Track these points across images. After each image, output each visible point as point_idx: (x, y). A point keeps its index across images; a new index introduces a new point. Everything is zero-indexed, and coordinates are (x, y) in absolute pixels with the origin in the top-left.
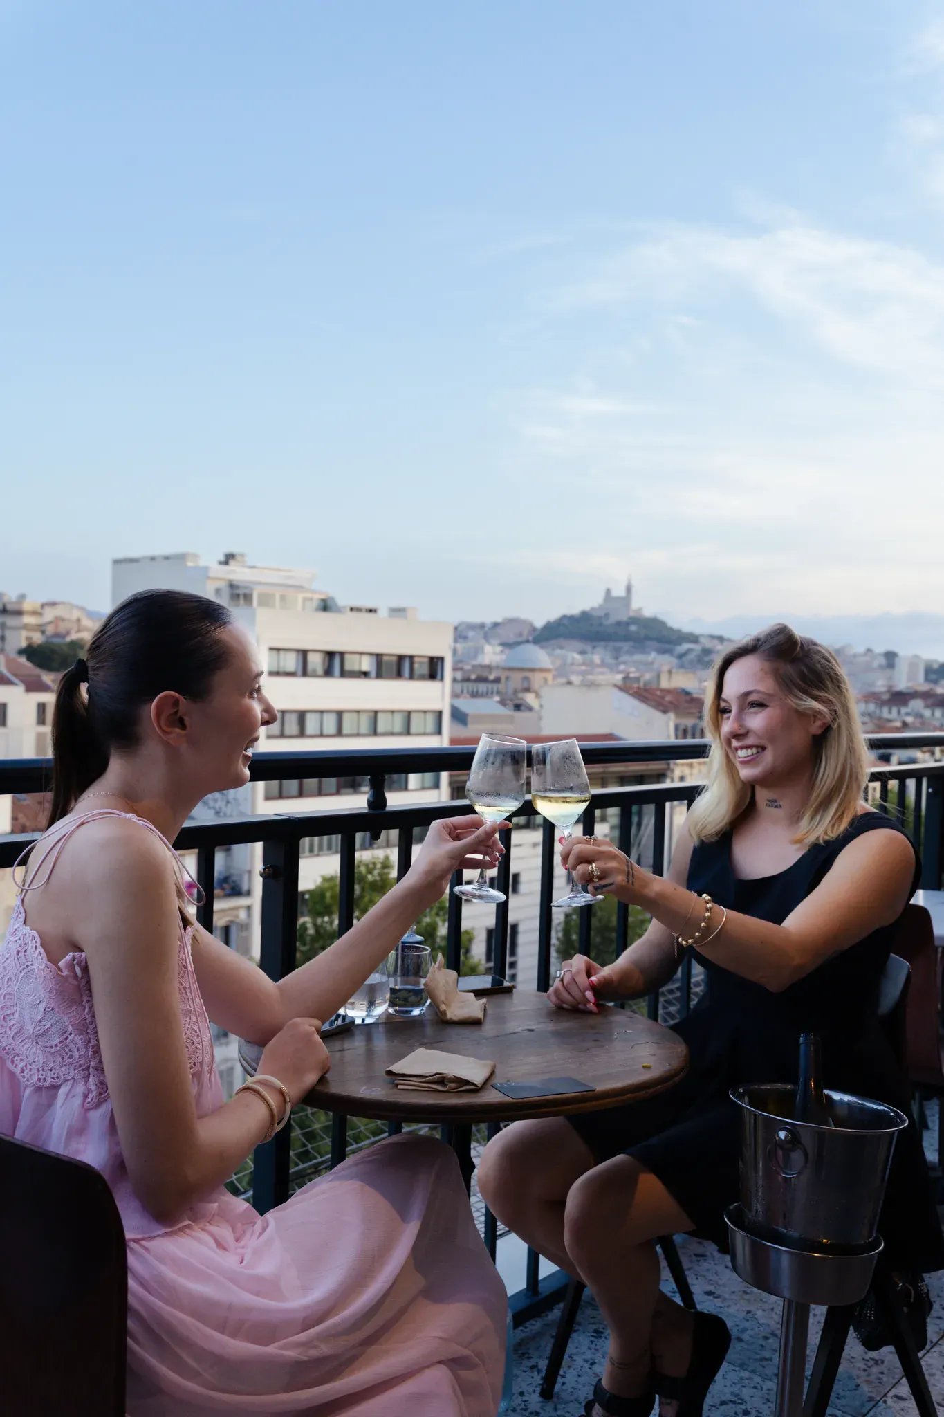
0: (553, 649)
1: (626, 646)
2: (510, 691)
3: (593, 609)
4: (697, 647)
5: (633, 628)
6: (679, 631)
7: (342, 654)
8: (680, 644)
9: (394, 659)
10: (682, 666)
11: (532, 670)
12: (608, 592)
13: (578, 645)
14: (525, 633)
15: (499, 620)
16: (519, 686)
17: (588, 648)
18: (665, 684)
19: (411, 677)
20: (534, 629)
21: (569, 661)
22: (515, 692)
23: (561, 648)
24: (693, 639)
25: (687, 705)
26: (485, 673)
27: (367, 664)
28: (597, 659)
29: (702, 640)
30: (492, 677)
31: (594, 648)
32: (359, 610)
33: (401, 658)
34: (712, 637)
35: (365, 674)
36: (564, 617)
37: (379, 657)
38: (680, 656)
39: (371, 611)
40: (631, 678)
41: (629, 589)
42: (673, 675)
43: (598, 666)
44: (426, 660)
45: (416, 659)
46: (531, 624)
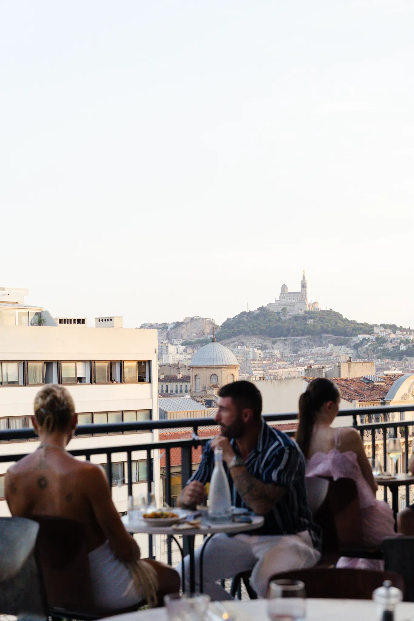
0: (235, 346)
1: (304, 339)
2: (200, 388)
3: (270, 305)
4: (372, 337)
5: (310, 322)
6: (353, 322)
7: (59, 363)
8: (356, 335)
9: (107, 364)
10: (359, 357)
11: (220, 367)
12: (284, 287)
13: (259, 341)
14: (208, 330)
15: (181, 320)
16: (208, 384)
17: (268, 343)
18: (345, 375)
19: (122, 381)
20: (215, 327)
21: (251, 356)
22: (204, 389)
23: (243, 344)
24: (368, 329)
25: (369, 392)
26: (174, 373)
27: (82, 371)
28: (277, 353)
29: (376, 330)
30: (180, 376)
31: (274, 343)
32: (68, 321)
33: (112, 363)
34: (384, 326)
35: (80, 380)
36: (244, 313)
37: (92, 363)
38: (356, 347)
39: (79, 321)
40: (314, 370)
41: (304, 286)
42: (352, 365)
43: (278, 360)
44: (135, 364)
45: (126, 364)
46: (212, 323)
